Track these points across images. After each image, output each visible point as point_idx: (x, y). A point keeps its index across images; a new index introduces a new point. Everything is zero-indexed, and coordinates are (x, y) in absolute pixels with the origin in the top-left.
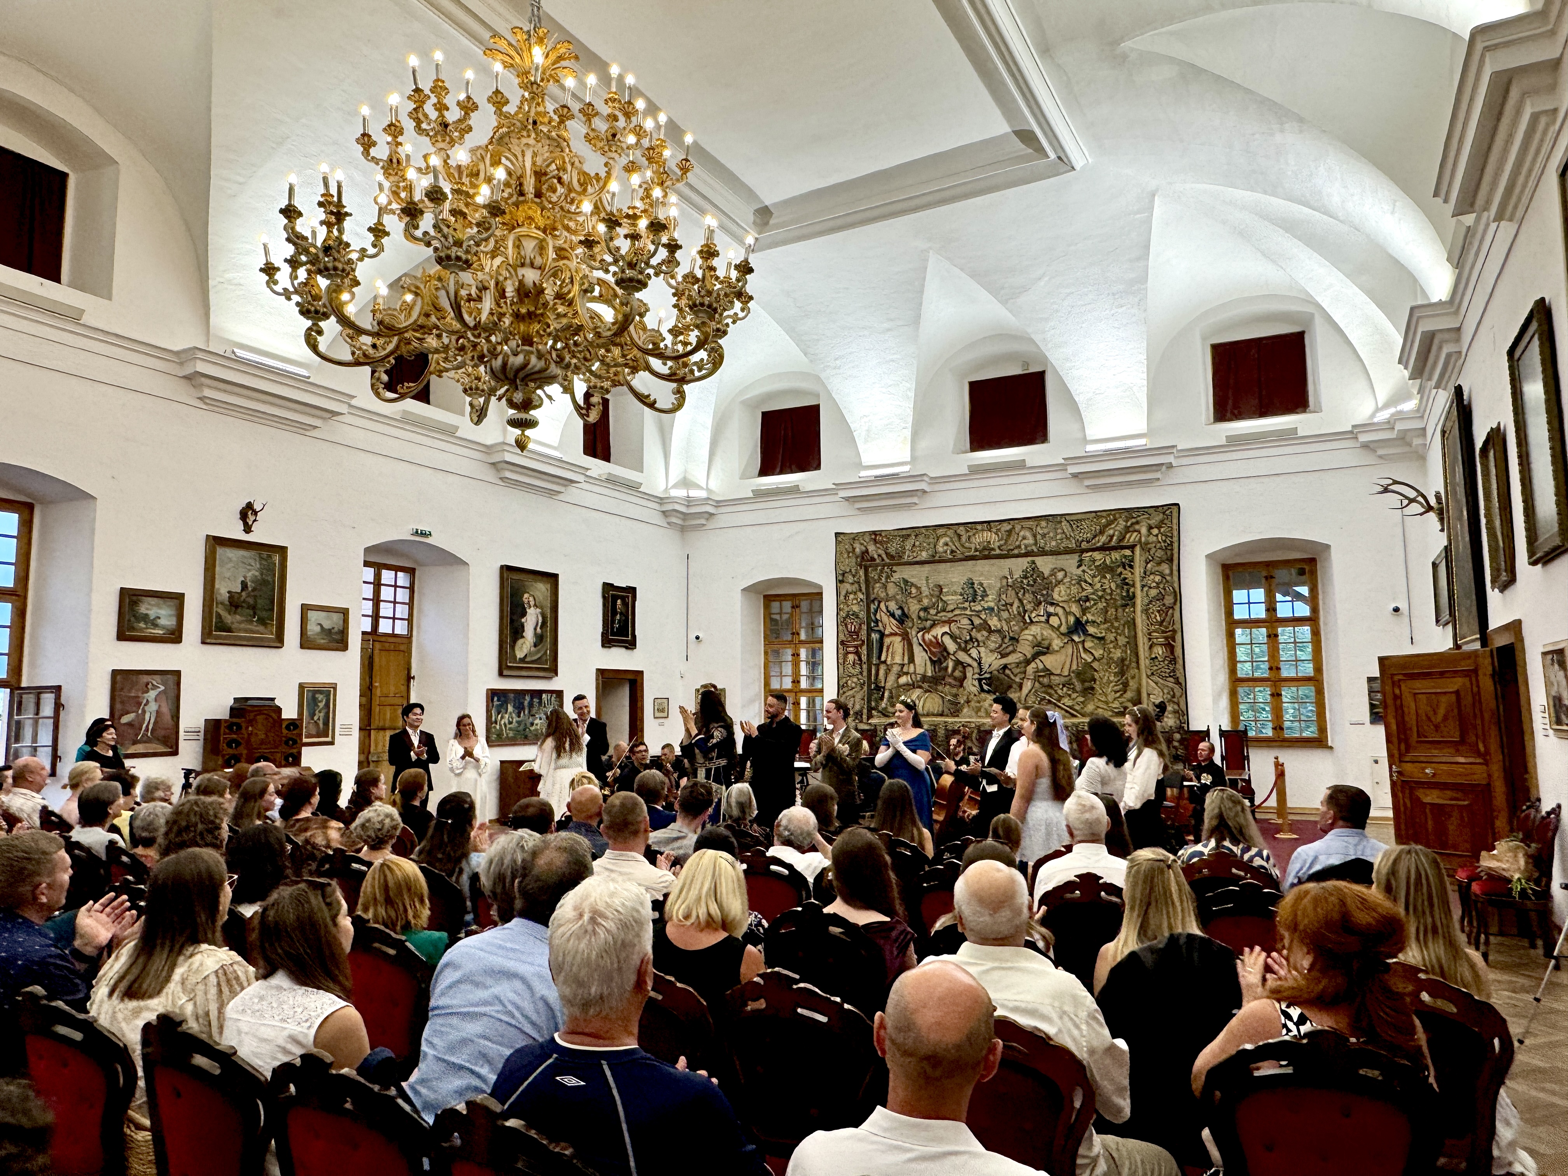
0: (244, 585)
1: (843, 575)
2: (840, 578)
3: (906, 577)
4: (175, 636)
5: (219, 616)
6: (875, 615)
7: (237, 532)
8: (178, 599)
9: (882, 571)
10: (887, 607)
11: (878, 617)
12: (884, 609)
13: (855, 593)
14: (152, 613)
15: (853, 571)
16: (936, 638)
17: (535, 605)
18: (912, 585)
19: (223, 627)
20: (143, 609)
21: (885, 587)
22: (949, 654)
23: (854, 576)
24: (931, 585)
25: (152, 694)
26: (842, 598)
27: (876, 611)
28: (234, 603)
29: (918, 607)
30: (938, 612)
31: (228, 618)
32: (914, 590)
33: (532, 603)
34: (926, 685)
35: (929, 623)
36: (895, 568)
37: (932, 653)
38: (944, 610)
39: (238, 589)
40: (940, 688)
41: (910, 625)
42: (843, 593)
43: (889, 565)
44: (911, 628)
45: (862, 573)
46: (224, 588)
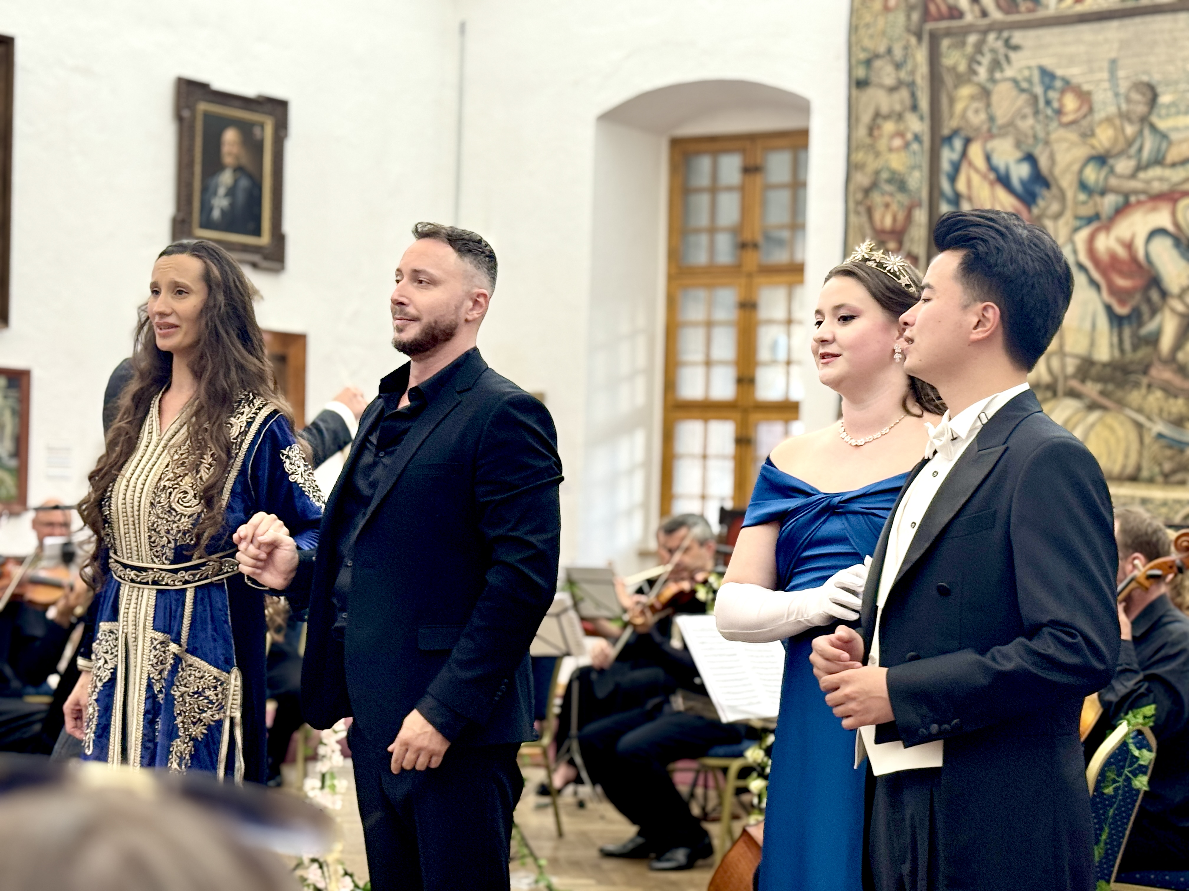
3: (1048, 63)
6: (953, 178)
9: (979, 48)
10: (988, 158)
11: (961, 186)
12: (979, 161)
13: (900, 117)
15: (898, 53)
16: (1129, 246)
21: (985, 94)
22: (1164, 294)
24: (1123, 86)
26: (862, 132)
27: (956, 168)
29: (1082, 152)
30: (1140, 168)
34: (1091, 389)
35: (1110, 201)
36: (1017, 37)
37: (1114, 291)
38: (1158, 161)
40: (1135, 397)
41: (1055, 207)
42: (866, 118)
43: (999, 28)
44: (1057, 217)
45: (921, 56)
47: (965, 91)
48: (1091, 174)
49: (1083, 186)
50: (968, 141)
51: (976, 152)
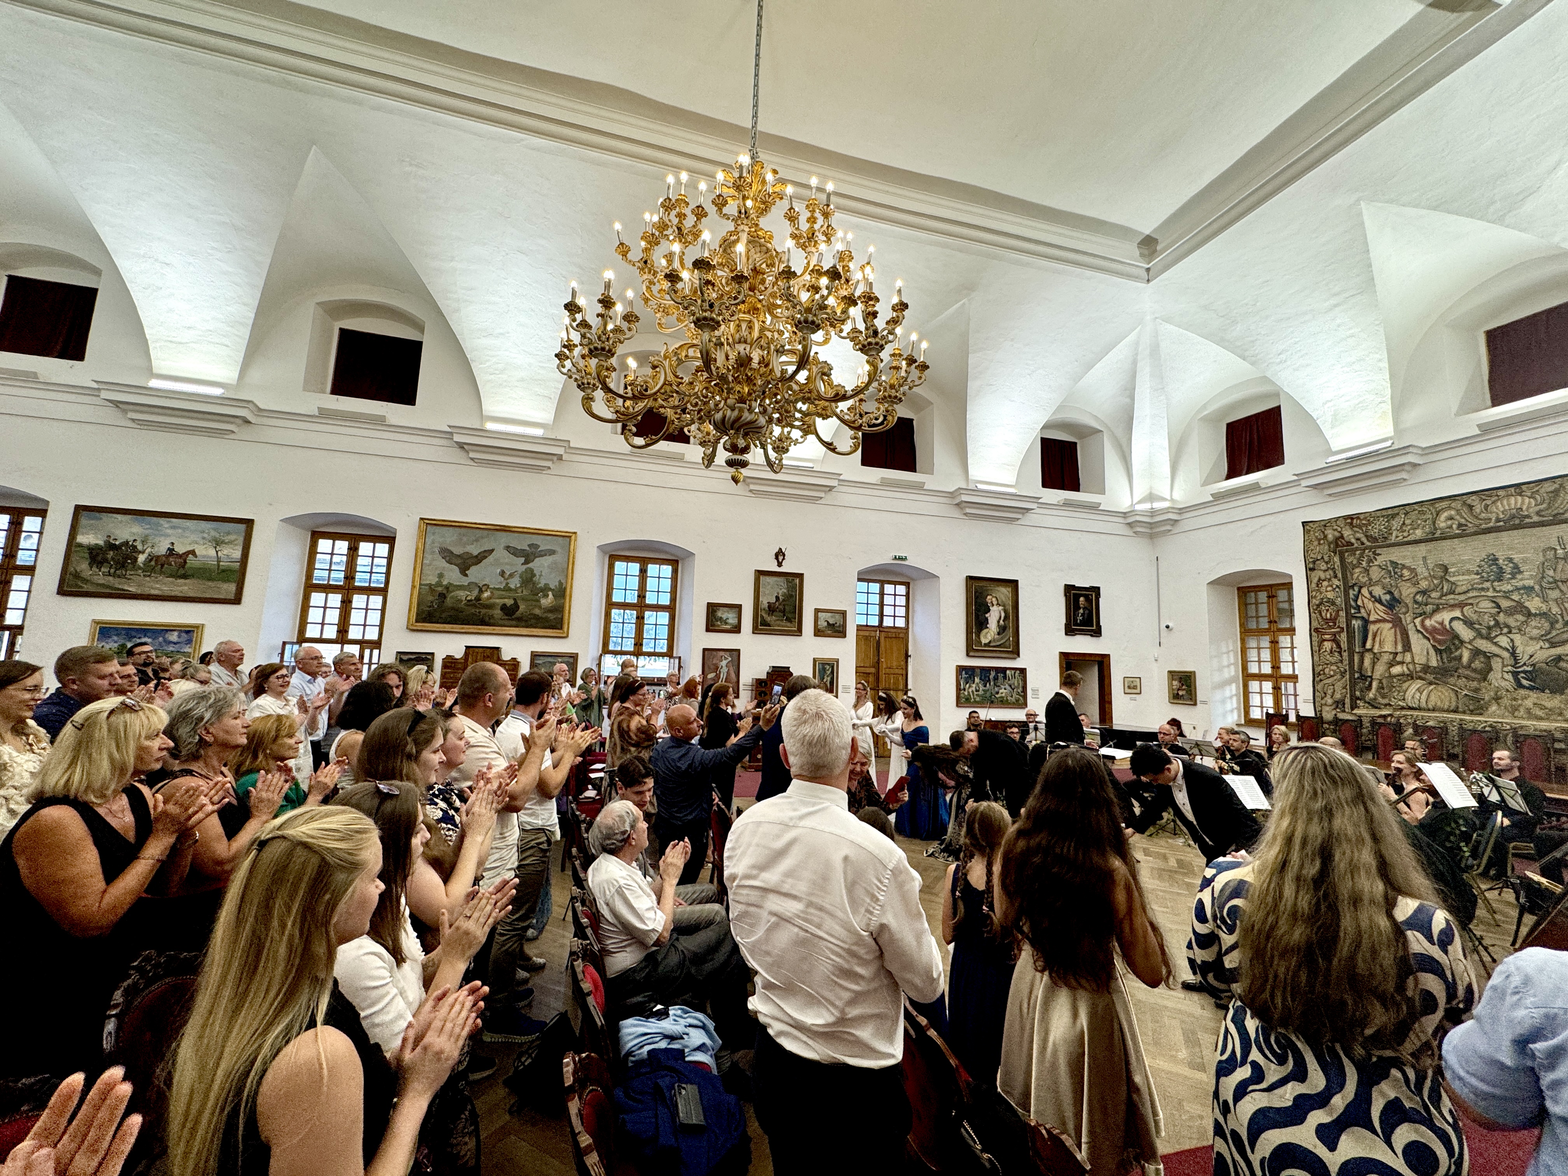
0: (777, 598)
1: (1314, 562)
2: (1311, 566)
3: (1394, 559)
4: (737, 629)
5: (762, 617)
6: (1356, 601)
7: (773, 567)
8: (738, 608)
9: (1362, 555)
10: (1371, 593)
11: (1360, 603)
12: (1367, 594)
13: (1330, 580)
14: (724, 616)
15: (1326, 559)
16: (1442, 624)
17: (998, 604)
18: (1404, 567)
19: (765, 623)
20: (719, 614)
21: (1367, 571)
22: (1462, 642)
23: (1327, 563)
24: (1431, 566)
25: (724, 663)
26: (1314, 585)
27: (1357, 597)
28: (771, 609)
29: (1414, 590)
30: (1442, 596)
31: (768, 619)
32: (1406, 573)
33: (995, 602)
34: (1430, 677)
35: (1429, 608)
36: (1378, 551)
37: (1435, 640)
38: (1452, 592)
39: (774, 600)
40: (1452, 680)
41: (1404, 610)
42: (1315, 580)
43: (1370, 548)
44: (1405, 614)
45: (1337, 559)
46: (765, 601)
47: (1357, 570)
48: (1419, 598)
49: (1416, 602)
50: (1361, 587)
51: (1365, 591)
